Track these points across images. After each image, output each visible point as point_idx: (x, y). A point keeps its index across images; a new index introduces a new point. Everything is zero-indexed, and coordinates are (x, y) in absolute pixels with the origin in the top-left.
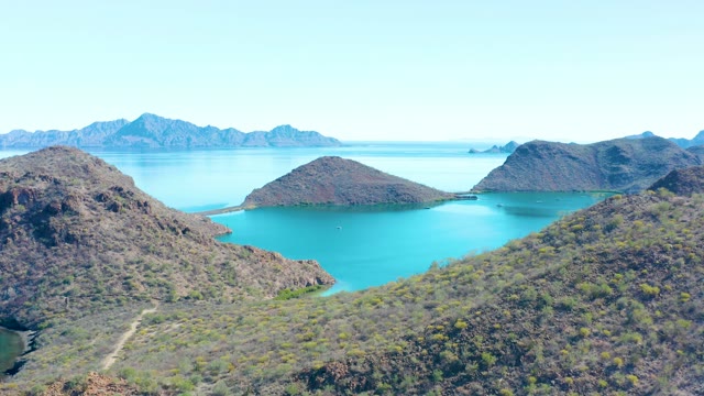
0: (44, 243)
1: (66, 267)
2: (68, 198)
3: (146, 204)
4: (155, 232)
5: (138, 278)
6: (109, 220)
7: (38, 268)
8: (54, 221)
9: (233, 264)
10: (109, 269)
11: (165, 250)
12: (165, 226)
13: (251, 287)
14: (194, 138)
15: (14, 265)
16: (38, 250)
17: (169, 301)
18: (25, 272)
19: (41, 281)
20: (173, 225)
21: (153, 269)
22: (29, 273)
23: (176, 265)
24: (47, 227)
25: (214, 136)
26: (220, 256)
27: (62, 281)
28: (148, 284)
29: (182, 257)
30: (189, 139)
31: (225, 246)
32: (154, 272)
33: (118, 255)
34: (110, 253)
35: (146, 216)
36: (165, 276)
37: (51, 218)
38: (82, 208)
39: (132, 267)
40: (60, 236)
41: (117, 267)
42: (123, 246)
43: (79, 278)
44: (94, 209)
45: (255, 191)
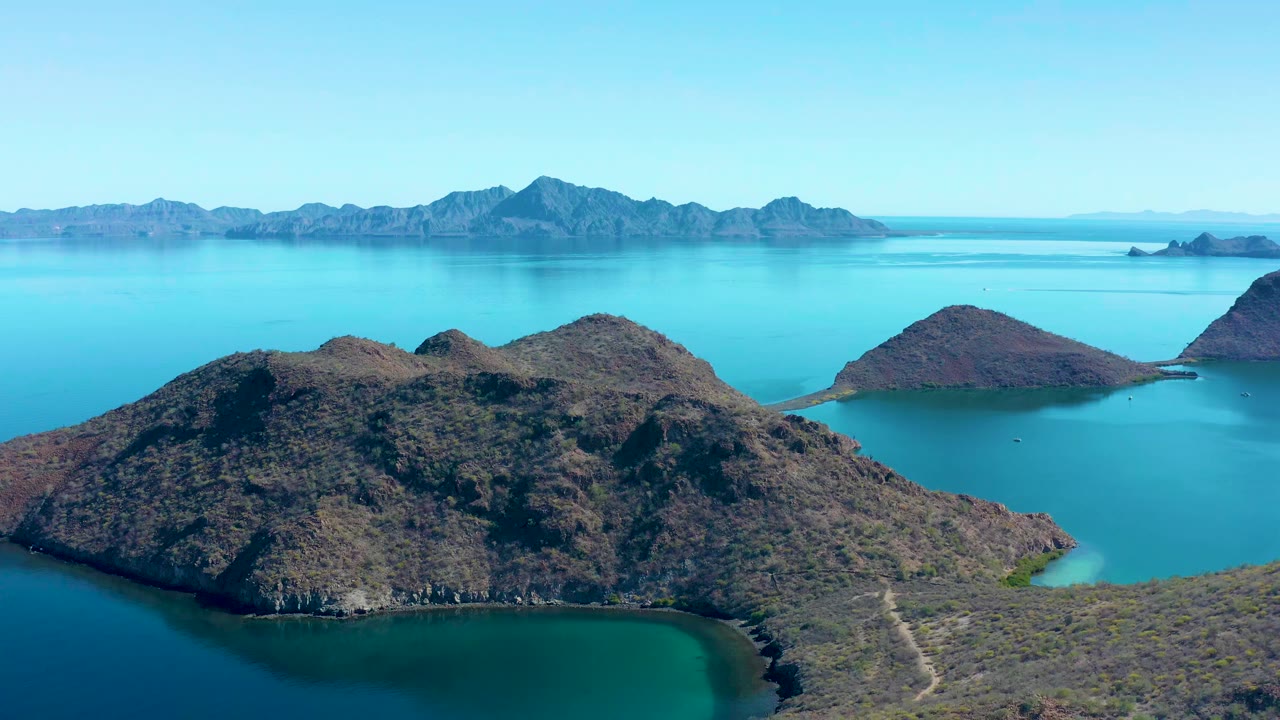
0: (719, 498)
1: (757, 532)
2: (741, 434)
3: (835, 440)
4: (855, 480)
5: (852, 548)
6: (795, 464)
7: (720, 533)
8: (727, 467)
9: (955, 522)
10: (815, 534)
11: (872, 506)
12: (866, 472)
13: (983, 555)
14: (628, 223)
15: (686, 528)
16: (713, 508)
17: (900, 578)
18: (703, 537)
19: (729, 551)
20: (875, 470)
21: (866, 533)
22: (708, 539)
23: (890, 527)
24: (719, 473)
25: (664, 217)
26: (935, 513)
27: (758, 550)
28: (866, 555)
29: (893, 514)
30: (619, 224)
31: (937, 497)
32: (869, 537)
33: (818, 515)
34: (808, 512)
35: (839, 458)
36: (882, 543)
37: (723, 463)
38: (758, 447)
39: (841, 531)
40: (739, 487)
41: (822, 532)
42: (823, 502)
43: (780, 547)
44: (774, 449)
45: (850, 365)
